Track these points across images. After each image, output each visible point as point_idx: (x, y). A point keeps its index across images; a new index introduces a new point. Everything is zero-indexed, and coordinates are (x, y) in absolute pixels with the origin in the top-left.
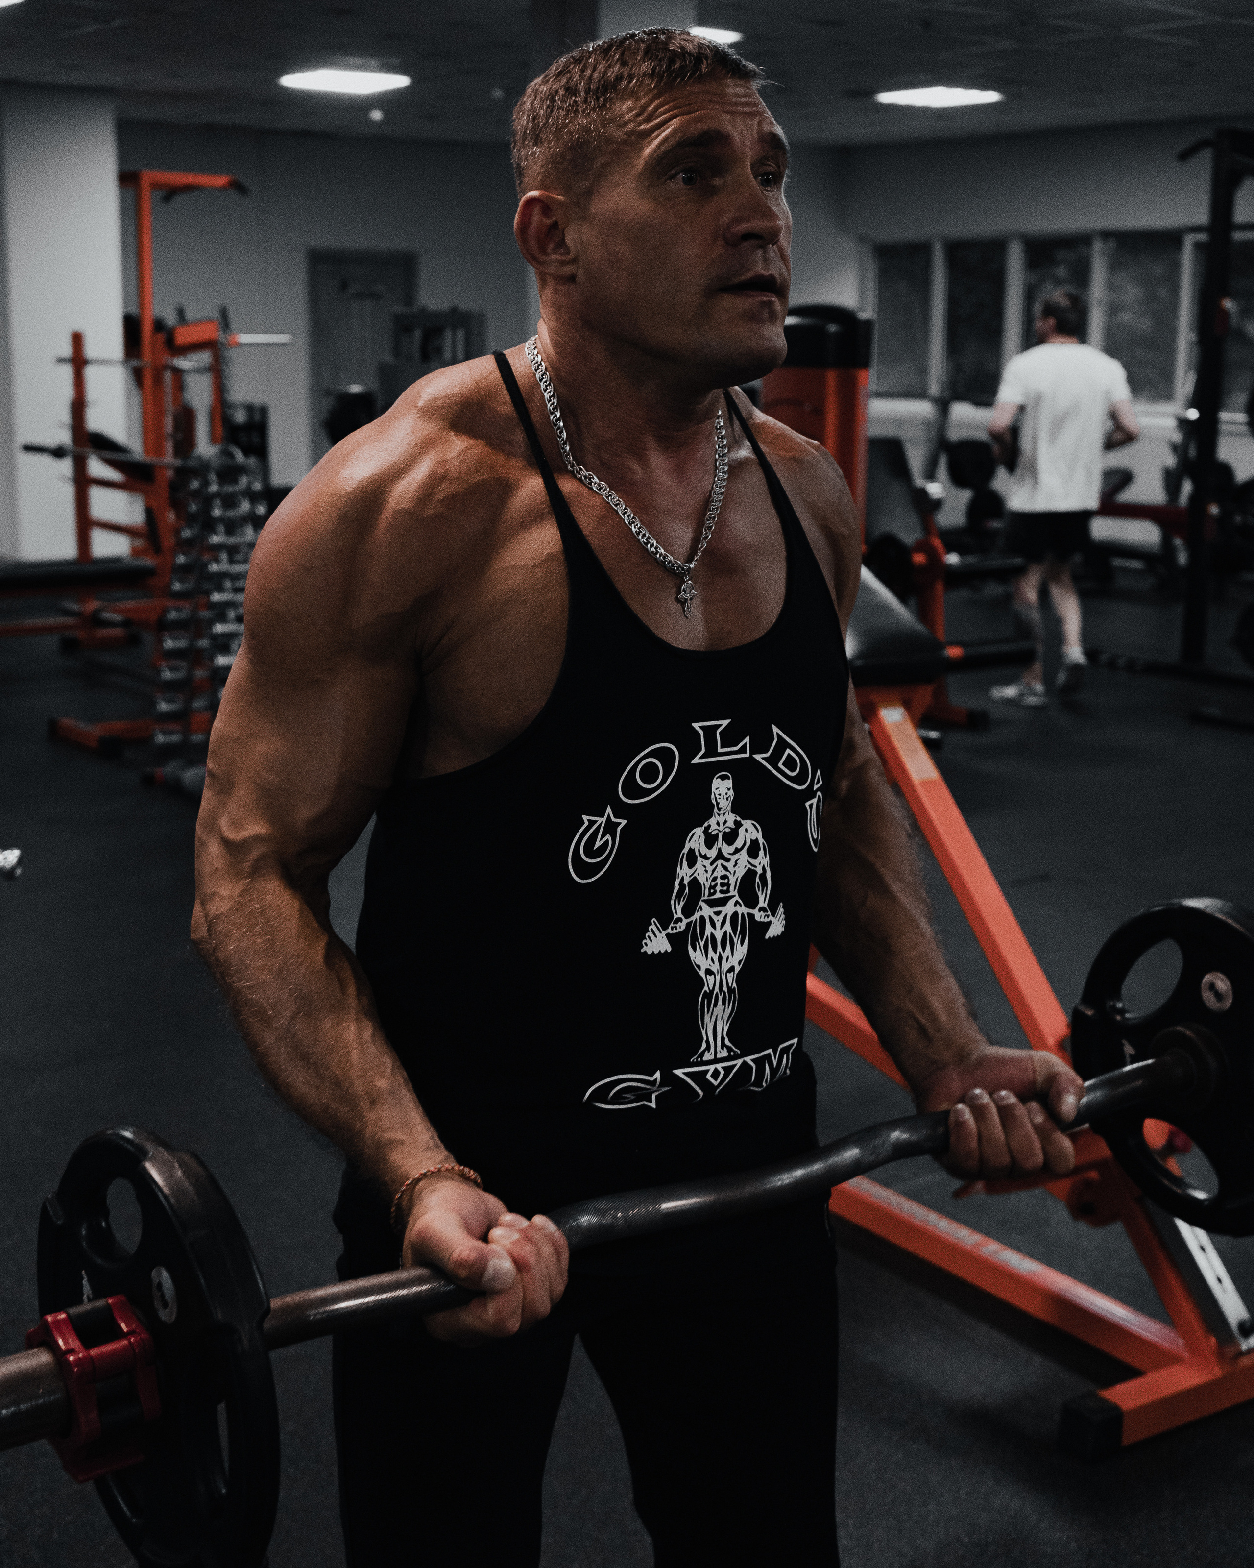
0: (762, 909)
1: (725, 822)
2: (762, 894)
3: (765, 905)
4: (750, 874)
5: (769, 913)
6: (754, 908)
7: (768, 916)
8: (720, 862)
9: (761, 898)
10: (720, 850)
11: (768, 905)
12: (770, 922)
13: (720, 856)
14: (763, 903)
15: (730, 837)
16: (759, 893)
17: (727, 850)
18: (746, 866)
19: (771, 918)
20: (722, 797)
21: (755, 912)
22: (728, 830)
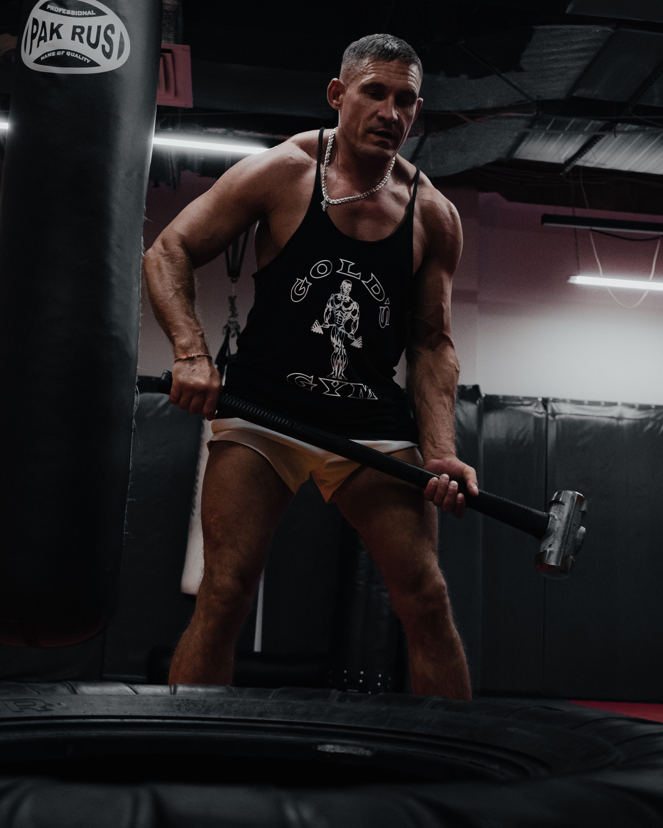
0: (351, 334)
1: (346, 298)
2: (353, 329)
3: (353, 334)
4: (350, 321)
5: (354, 337)
6: (349, 333)
7: (353, 338)
8: (340, 311)
9: (353, 331)
10: (341, 307)
11: (354, 334)
12: (354, 341)
13: (340, 309)
14: (352, 332)
15: (347, 305)
16: (352, 329)
17: (344, 308)
18: (349, 317)
19: (354, 339)
20: (345, 288)
21: (349, 334)
22: (346, 302)
